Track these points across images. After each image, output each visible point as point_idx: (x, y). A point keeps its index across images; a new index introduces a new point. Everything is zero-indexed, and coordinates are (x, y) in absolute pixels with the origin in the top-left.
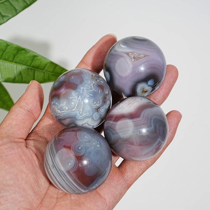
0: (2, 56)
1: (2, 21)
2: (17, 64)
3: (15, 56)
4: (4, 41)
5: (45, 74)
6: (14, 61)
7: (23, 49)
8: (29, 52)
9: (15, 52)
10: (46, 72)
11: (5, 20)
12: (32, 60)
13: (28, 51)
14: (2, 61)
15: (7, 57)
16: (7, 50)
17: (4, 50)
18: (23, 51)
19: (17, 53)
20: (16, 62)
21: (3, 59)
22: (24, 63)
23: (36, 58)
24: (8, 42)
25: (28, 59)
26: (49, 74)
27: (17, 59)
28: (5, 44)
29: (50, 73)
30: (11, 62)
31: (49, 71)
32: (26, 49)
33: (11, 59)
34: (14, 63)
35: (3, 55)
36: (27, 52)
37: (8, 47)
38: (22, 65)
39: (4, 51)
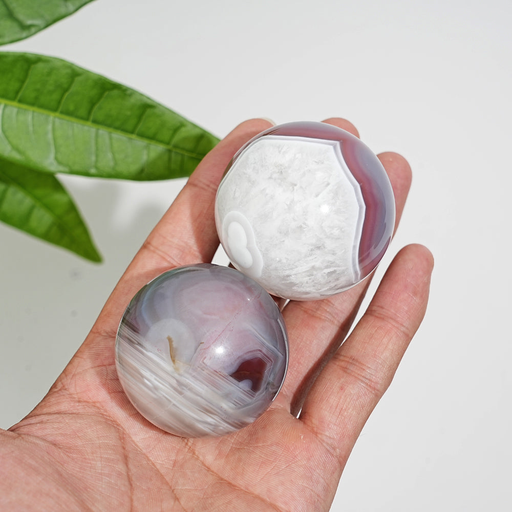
0: (59, 102)
1: (63, 10)
2: (100, 127)
3: (93, 104)
4: (68, 62)
5: (173, 155)
6: (91, 118)
7: (116, 86)
8: (130, 95)
9: (94, 92)
10: (174, 150)
11: (71, 7)
12: (140, 118)
13: (128, 92)
14: (59, 118)
15: (71, 108)
16: (74, 88)
17: (65, 86)
18: (115, 92)
19: (100, 96)
20: (95, 122)
21: (62, 113)
22: (118, 124)
23: (149, 111)
24: (77, 67)
25: (129, 113)
26: (183, 155)
27: (98, 113)
28: (69, 71)
29: (186, 154)
30: (82, 122)
31: (183, 149)
32: (123, 86)
33: (83, 112)
34: (89, 123)
35: (63, 100)
36: (125, 95)
37: (78, 79)
38: (111, 130)
39: (66, 90)
